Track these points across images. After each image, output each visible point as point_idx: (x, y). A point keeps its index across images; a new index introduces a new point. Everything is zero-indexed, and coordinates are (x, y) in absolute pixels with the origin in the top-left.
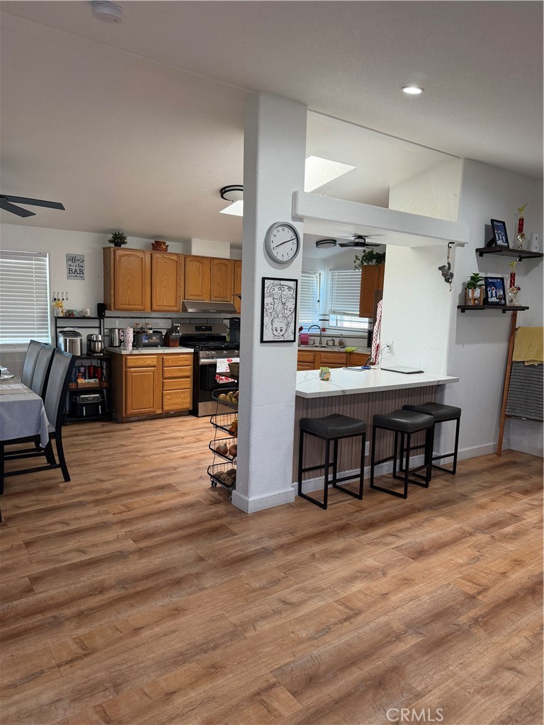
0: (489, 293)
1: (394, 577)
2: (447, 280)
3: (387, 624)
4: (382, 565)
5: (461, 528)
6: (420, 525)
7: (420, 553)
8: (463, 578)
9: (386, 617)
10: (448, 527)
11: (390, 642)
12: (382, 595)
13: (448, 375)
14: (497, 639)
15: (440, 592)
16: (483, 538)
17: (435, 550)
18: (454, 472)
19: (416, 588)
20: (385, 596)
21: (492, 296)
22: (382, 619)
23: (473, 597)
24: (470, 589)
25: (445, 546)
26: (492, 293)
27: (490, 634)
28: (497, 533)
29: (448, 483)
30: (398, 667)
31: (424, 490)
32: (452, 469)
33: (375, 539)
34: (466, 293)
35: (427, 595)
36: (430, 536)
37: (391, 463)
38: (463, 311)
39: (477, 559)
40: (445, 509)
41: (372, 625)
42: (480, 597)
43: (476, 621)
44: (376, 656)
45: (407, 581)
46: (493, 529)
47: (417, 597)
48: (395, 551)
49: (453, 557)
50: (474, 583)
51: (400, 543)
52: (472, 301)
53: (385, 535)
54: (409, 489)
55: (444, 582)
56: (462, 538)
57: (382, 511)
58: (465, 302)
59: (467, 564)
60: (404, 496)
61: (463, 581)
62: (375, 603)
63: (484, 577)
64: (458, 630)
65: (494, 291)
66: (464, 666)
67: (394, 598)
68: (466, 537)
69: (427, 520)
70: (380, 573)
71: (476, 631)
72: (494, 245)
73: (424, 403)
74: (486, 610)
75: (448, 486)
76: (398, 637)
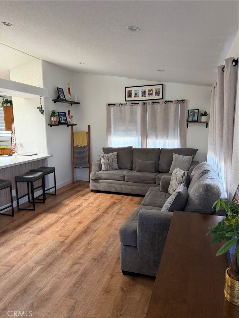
0: (60, 119)
1: (29, 245)
2: (42, 113)
3: (27, 266)
4: (24, 242)
5: (58, 216)
6: (41, 220)
7: (42, 231)
8: (59, 236)
9: (26, 264)
10: (53, 217)
11: (29, 273)
12: (24, 255)
13: (48, 154)
14: (72, 255)
15: (50, 244)
16: (67, 217)
17: (48, 228)
18: (55, 194)
19: (40, 246)
20: (25, 255)
21: (62, 120)
22: (25, 265)
23: (63, 242)
24: (62, 239)
25: (52, 225)
26: (61, 119)
27: (70, 254)
28: (72, 214)
29: (53, 199)
30: (32, 282)
31: (42, 205)
32: (54, 193)
33: (21, 232)
34: (51, 119)
35: (44, 247)
36: (45, 223)
37: (27, 197)
38: (51, 126)
39: (65, 226)
40: (52, 210)
41: (20, 269)
42: (66, 241)
43: (64, 251)
44: (22, 282)
45: (35, 245)
46: (71, 213)
47: (40, 250)
48: (29, 234)
49: (55, 229)
50: (64, 236)
51: (32, 230)
52: (54, 122)
53: (25, 229)
54: (36, 206)
55: (51, 240)
56: (59, 220)
57: (24, 219)
58: (51, 123)
59: (61, 230)
60: (34, 210)
61: (59, 237)
62: (21, 260)
63: (67, 233)
64: (57, 257)
65: (62, 118)
66: (59, 270)
67: (30, 254)
68: (60, 219)
69: (44, 217)
70: (23, 246)
71: (64, 255)
72: (59, 99)
73: (40, 167)
74: (68, 245)
75: (53, 200)
76: (32, 269)
